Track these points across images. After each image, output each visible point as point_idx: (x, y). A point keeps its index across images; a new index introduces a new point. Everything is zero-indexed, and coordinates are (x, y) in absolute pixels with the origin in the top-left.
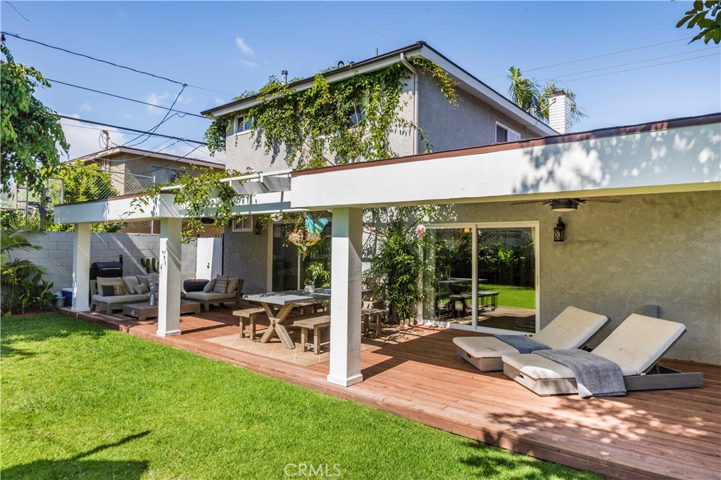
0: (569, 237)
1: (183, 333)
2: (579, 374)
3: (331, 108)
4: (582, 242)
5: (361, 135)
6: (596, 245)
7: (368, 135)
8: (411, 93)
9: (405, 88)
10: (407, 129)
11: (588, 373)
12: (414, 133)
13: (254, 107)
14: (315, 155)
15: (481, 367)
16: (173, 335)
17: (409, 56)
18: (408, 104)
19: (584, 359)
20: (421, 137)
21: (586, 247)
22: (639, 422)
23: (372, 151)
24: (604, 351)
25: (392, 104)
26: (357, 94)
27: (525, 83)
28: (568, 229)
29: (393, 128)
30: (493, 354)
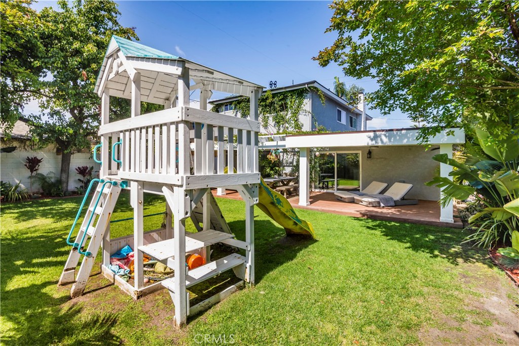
0: (372, 156)
1: (227, 194)
2: (381, 200)
3: (272, 103)
4: (377, 159)
5: (287, 115)
6: (383, 160)
7: (289, 115)
8: (308, 99)
9: (306, 97)
10: (307, 114)
11: (383, 199)
12: (310, 115)
13: (236, 101)
14: (265, 122)
15: (347, 200)
16: (224, 195)
17: (309, 86)
18: (307, 104)
19: (381, 196)
20: (313, 117)
21: (379, 160)
22: (398, 211)
23: (291, 122)
24: (387, 194)
25: (300, 104)
26: (285, 98)
27: (342, 84)
28: (372, 154)
29: (301, 113)
30: (350, 197)
